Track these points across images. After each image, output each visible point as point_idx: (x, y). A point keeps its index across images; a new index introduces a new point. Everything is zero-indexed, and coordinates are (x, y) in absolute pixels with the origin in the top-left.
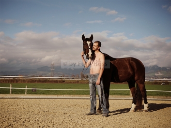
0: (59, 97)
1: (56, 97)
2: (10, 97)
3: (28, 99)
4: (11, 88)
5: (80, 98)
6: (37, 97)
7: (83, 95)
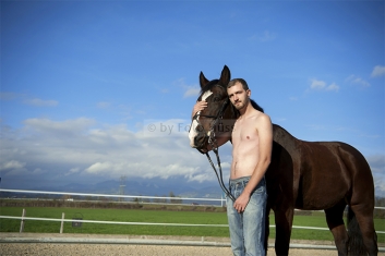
0: (132, 240)
1: (127, 240)
2: (17, 239)
3: (62, 245)
4: (23, 218)
5: (180, 242)
6: (81, 240)
7: (185, 237)
